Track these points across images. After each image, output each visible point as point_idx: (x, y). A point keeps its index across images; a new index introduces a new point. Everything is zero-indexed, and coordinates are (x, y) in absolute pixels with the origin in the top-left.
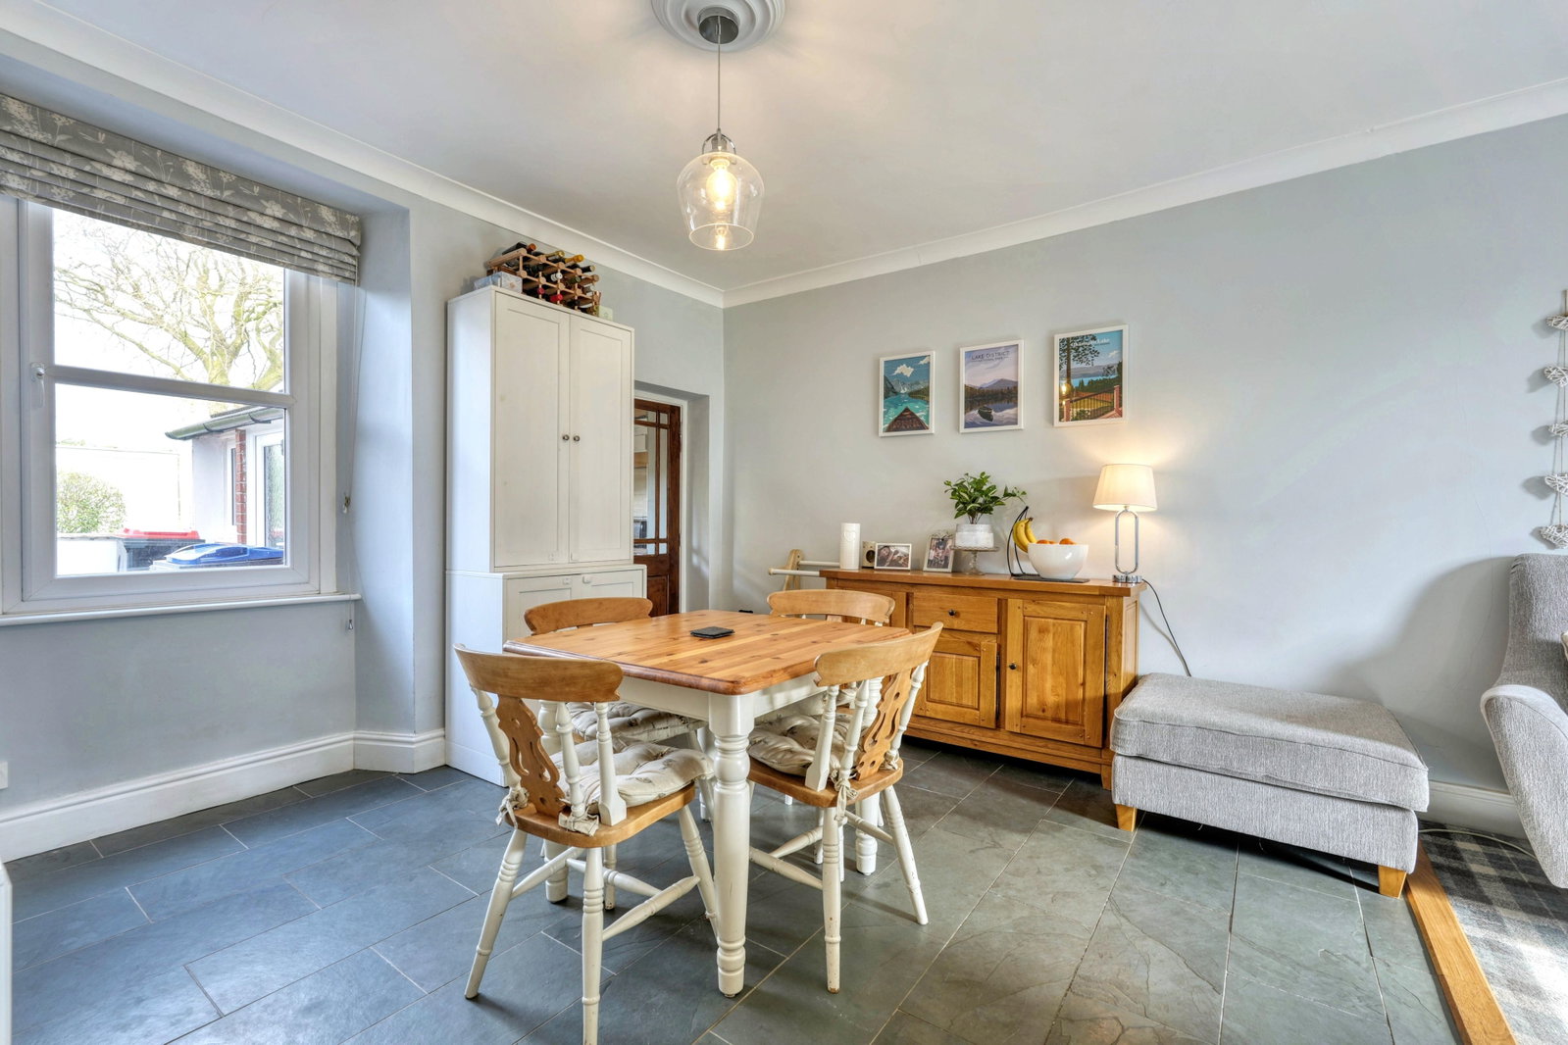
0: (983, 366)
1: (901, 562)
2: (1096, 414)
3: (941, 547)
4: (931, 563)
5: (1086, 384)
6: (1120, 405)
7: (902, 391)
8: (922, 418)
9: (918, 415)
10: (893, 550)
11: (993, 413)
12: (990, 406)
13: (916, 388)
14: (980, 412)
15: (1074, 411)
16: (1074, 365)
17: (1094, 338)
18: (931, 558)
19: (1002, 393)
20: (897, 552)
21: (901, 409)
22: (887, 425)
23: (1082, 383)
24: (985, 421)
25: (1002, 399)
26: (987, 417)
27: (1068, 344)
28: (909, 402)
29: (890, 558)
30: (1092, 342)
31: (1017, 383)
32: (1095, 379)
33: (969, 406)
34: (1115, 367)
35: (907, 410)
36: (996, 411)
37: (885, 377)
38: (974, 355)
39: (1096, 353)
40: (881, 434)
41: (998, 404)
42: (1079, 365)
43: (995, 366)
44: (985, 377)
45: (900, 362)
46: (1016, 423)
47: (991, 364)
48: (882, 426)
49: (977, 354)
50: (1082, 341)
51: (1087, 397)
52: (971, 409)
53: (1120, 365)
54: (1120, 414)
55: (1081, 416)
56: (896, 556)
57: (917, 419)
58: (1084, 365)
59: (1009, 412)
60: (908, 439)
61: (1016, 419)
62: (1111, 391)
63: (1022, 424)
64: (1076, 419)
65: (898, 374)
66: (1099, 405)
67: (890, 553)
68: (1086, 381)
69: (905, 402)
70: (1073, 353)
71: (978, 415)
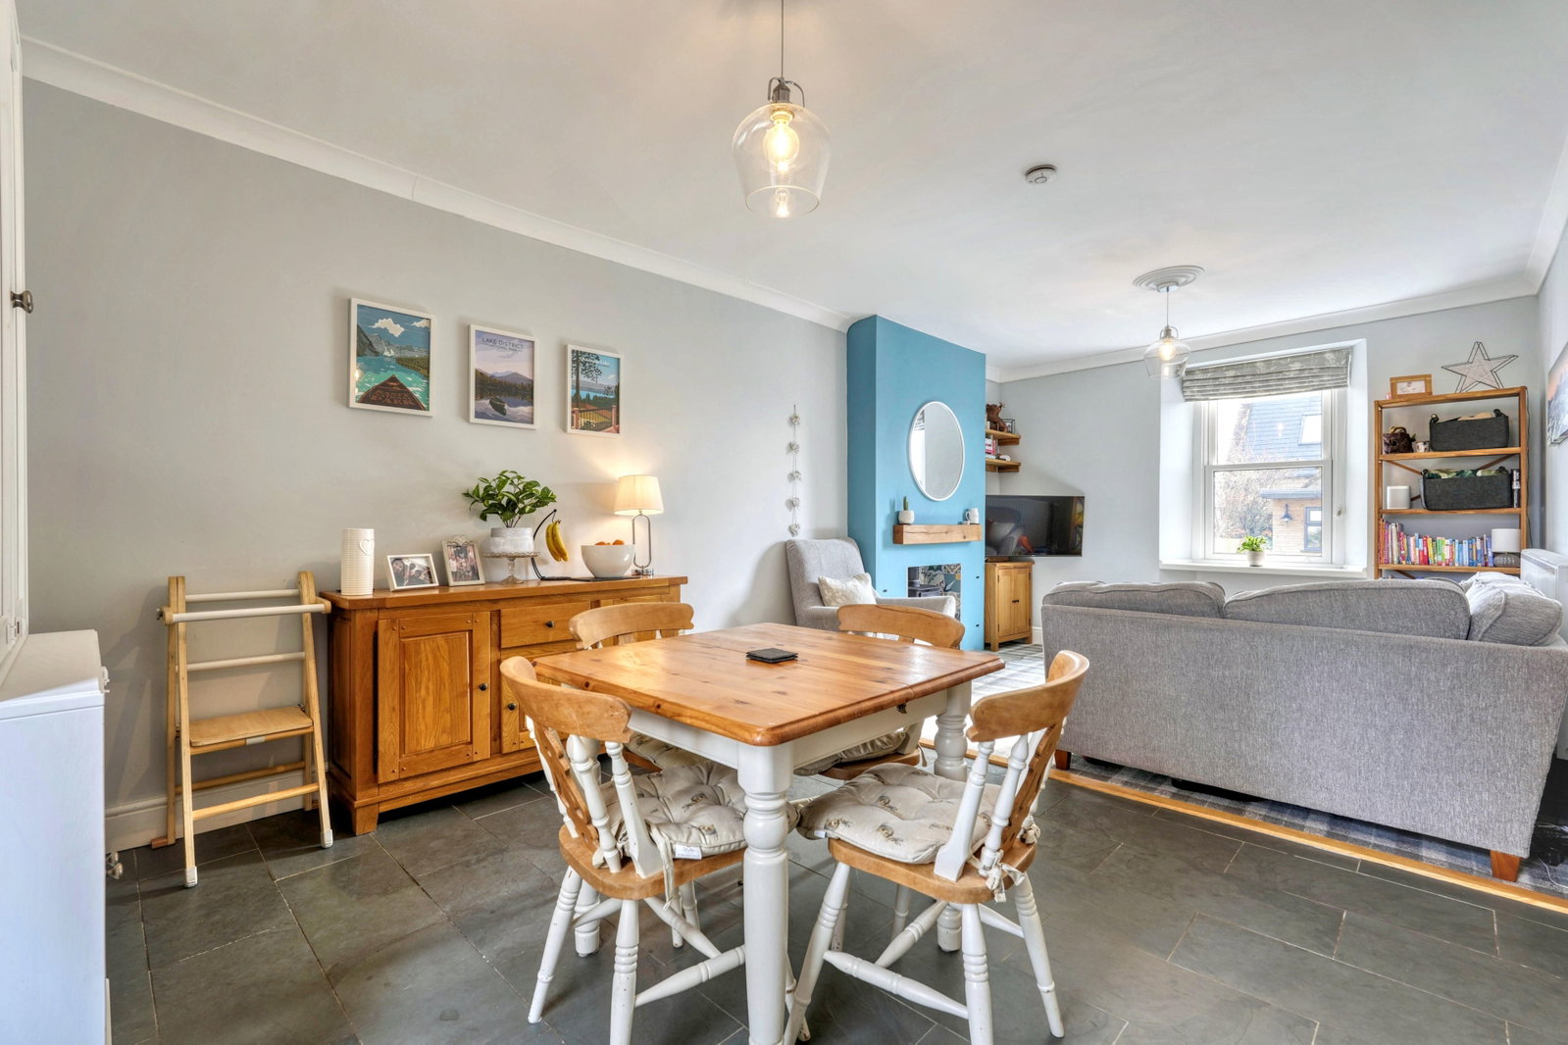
0: (494, 352)
1: (422, 577)
2: (599, 428)
3: (462, 555)
4: (457, 575)
5: (591, 398)
6: (618, 423)
7: (386, 353)
8: (417, 395)
9: (411, 389)
10: (407, 563)
11: (506, 407)
12: (503, 398)
13: (408, 354)
14: (491, 403)
15: (582, 421)
16: (582, 378)
17: (597, 358)
18: (455, 570)
19: (516, 388)
20: (413, 566)
21: (384, 377)
22: (362, 393)
23: (588, 396)
24: (497, 413)
25: (516, 394)
26: (500, 412)
27: (577, 356)
28: (397, 370)
29: (407, 574)
30: (596, 361)
31: (532, 381)
32: (598, 395)
33: (480, 394)
34: (613, 389)
35: (393, 379)
36: (510, 406)
37: (358, 327)
38: (486, 337)
39: (599, 372)
40: (353, 403)
41: (511, 399)
42: (586, 379)
43: (509, 357)
44: (498, 365)
45: (386, 314)
46: (532, 423)
47: (505, 353)
48: (355, 392)
49: (490, 338)
50: (588, 358)
51: (593, 410)
52: (482, 398)
53: (618, 388)
54: (618, 431)
55: (587, 427)
56: (414, 571)
57: (410, 395)
58: (589, 380)
59: (524, 410)
60: (393, 420)
61: (532, 419)
62: (610, 409)
63: (537, 424)
64: (583, 429)
65: (379, 329)
66: (602, 420)
67: (405, 567)
68: (592, 395)
69: (389, 369)
70: (581, 367)
71: (490, 406)
